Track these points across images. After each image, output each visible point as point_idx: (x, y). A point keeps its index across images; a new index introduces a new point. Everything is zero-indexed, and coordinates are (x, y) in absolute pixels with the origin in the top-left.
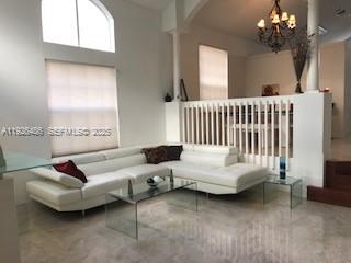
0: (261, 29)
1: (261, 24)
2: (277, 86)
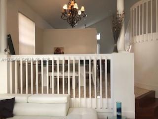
0: (65, 10)
1: (65, 7)
2: (63, 48)
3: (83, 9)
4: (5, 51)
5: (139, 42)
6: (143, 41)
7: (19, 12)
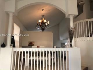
0: (40, 23)
3: (48, 23)
4: (11, 45)
5: (78, 41)
6: (80, 41)
7: (15, 22)
